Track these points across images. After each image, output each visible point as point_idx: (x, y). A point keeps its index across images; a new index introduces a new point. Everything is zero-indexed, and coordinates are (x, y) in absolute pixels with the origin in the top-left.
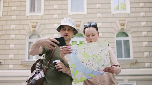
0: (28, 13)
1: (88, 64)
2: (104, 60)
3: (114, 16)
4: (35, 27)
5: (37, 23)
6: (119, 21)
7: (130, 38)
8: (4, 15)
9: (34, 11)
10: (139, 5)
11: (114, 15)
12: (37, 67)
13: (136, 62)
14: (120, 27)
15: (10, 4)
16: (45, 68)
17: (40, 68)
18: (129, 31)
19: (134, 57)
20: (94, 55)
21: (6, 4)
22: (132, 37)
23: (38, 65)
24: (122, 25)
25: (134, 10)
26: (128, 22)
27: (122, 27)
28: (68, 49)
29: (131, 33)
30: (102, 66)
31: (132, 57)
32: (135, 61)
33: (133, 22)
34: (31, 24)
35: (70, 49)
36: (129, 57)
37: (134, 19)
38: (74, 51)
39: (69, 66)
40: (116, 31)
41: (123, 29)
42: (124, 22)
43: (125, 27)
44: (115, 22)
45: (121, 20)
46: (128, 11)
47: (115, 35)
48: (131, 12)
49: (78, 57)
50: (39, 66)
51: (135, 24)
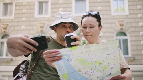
0: (36, 15)
1: (87, 73)
2: (111, 68)
3: (114, 18)
4: (42, 27)
5: (44, 24)
6: (119, 22)
7: (128, 37)
8: (15, 17)
9: (42, 13)
10: (137, 8)
11: (113, 16)
12: (21, 70)
13: (134, 60)
14: (119, 28)
15: (21, 7)
16: (30, 72)
17: (24, 71)
18: (127, 31)
19: (132, 55)
20: (96, 61)
21: (18, 8)
22: (131, 36)
23: (22, 68)
24: (121, 25)
25: (132, 12)
26: (127, 23)
27: (121, 27)
28: (56, 54)
29: (129, 33)
30: (108, 75)
31: (130, 55)
32: (133, 58)
33: (131, 23)
34: (39, 25)
35: (59, 55)
36: (128, 54)
37: (133, 20)
38: (65, 57)
39: (60, 77)
40: (115, 30)
41: (122, 29)
42: (123, 23)
43: (124, 27)
44: (115, 23)
45: (120, 21)
46: (127, 12)
47: (115, 35)
48: (130, 14)
49: (73, 65)
50: (24, 69)
51: (133, 25)
